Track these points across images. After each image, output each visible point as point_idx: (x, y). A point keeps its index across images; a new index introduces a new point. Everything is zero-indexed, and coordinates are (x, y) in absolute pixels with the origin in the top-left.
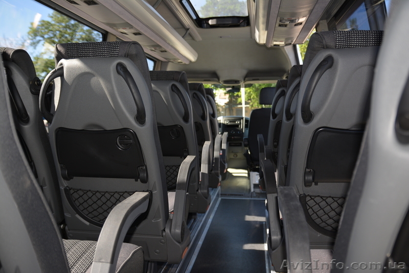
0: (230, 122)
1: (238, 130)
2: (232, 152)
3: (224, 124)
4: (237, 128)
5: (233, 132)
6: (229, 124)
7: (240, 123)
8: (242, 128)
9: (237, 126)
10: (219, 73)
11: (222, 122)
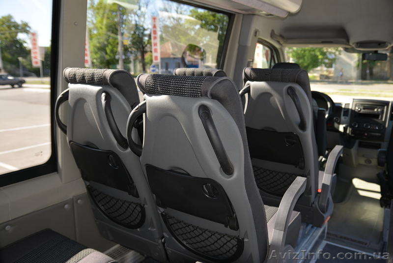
0: (364, 109)
1: (377, 124)
2: (363, 156)
3: (353, 111)
4: (376, 120)
5: (367, 126)
6: (363, 111)
7: (382, 112)
8: (383, 120)
9: (376, 116)
10: (350, 29)
11: (350, 107)
